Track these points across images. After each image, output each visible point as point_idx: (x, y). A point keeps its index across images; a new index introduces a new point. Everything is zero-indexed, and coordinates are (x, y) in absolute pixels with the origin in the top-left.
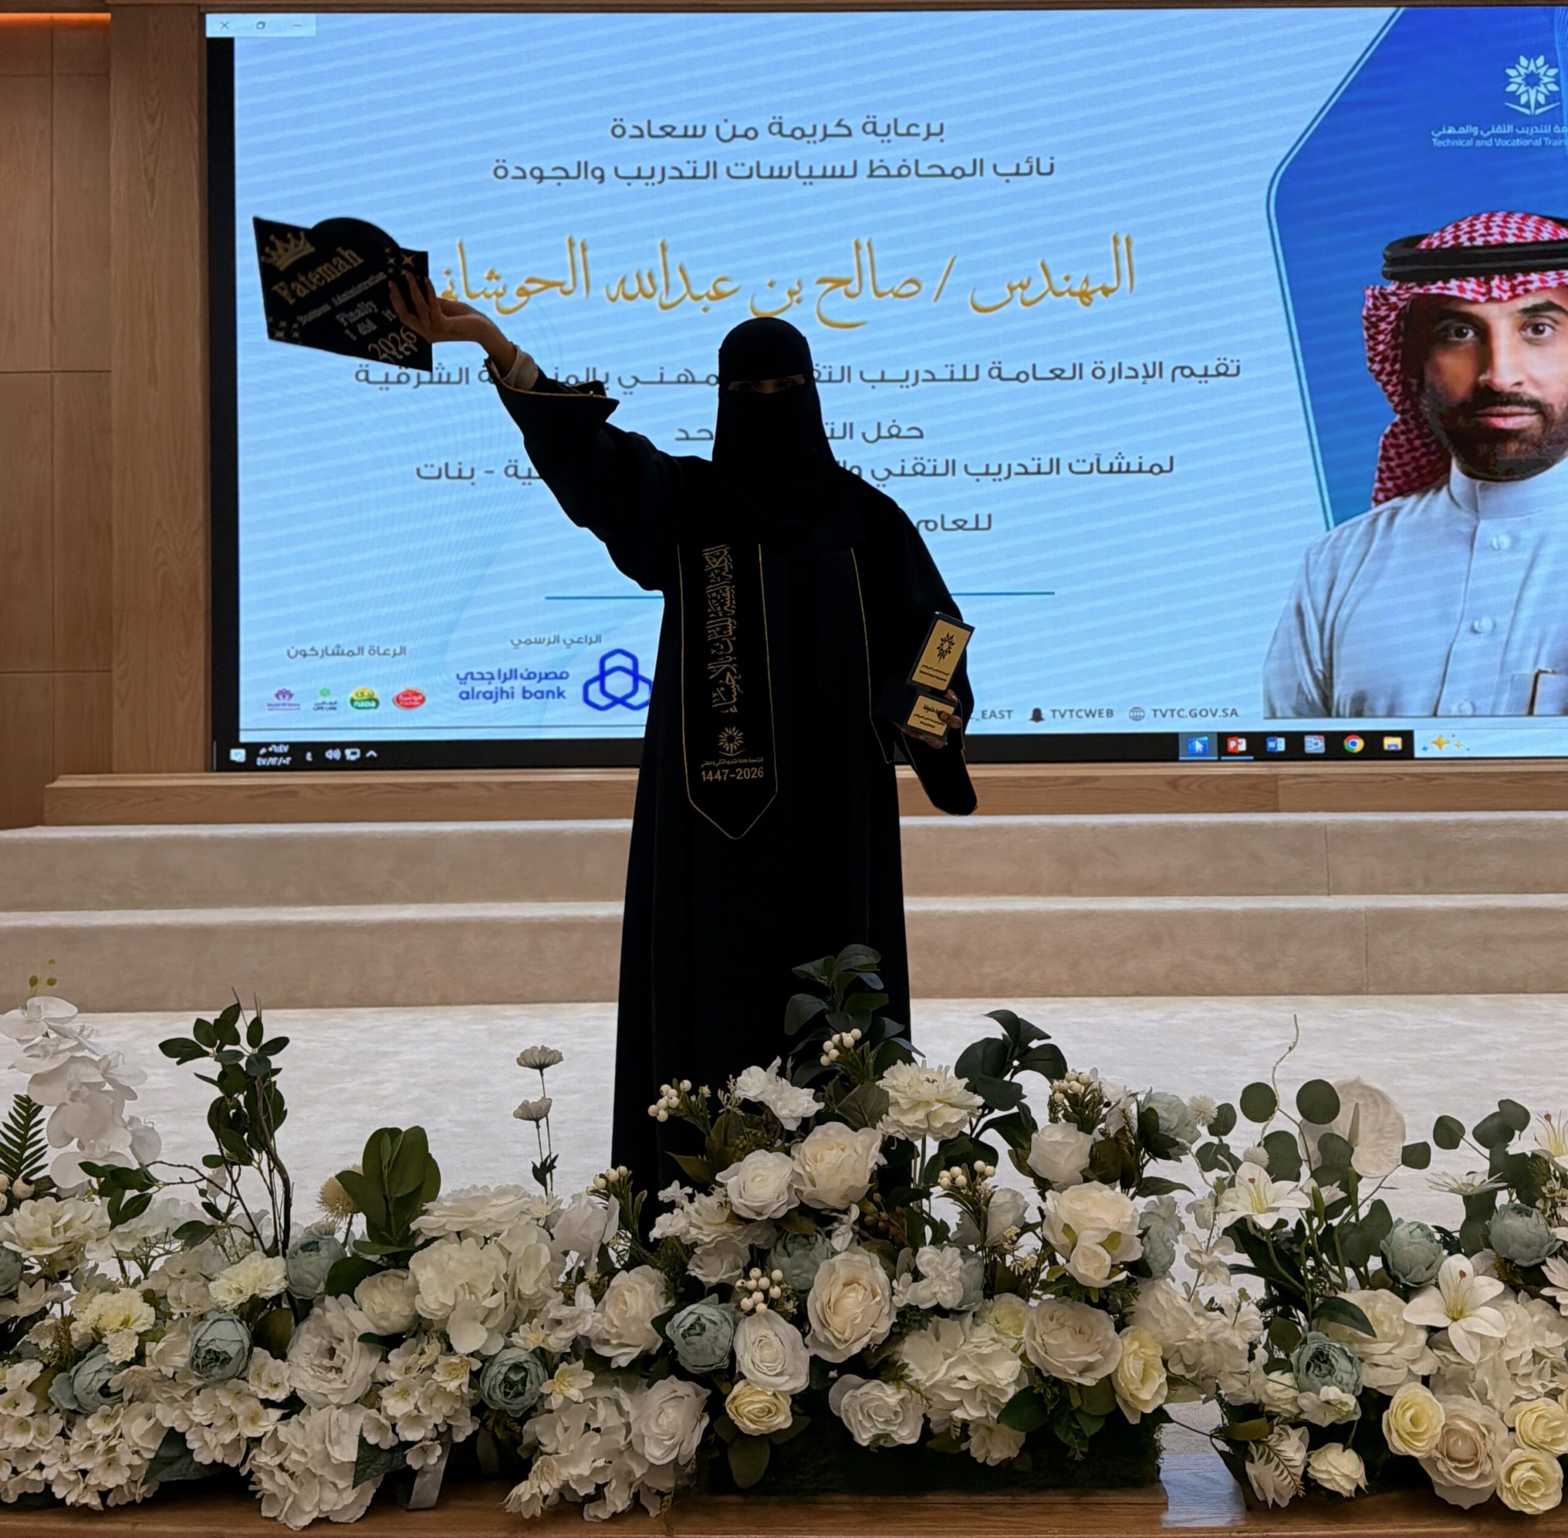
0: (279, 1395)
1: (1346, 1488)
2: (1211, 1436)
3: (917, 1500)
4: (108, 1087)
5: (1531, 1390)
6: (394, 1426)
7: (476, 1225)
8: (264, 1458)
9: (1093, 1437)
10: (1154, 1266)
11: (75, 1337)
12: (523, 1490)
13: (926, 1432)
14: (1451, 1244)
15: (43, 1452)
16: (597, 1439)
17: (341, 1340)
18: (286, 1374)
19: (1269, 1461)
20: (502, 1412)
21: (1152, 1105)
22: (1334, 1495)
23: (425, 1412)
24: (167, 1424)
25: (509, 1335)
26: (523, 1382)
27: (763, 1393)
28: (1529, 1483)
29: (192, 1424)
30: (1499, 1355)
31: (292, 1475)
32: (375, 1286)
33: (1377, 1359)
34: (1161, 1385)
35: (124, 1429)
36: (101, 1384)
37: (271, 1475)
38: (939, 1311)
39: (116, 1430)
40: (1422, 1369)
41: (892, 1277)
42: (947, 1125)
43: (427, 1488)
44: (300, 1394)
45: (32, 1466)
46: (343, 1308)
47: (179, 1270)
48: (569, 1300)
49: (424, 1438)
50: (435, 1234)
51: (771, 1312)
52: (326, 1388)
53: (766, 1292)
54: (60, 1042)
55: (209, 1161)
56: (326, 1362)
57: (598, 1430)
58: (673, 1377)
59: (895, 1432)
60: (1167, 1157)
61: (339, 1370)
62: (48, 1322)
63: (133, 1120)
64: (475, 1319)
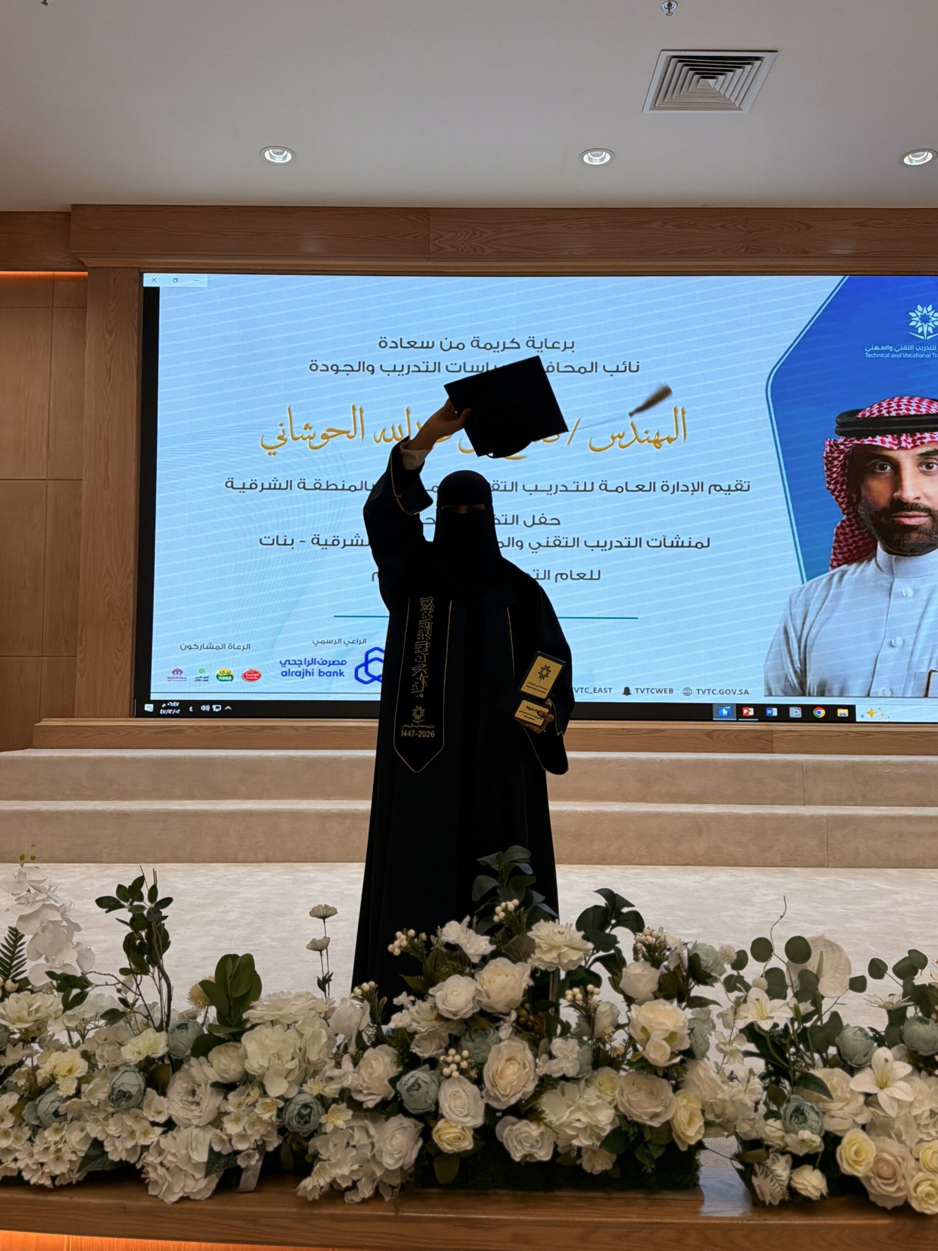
0: (162, 1119)
1: (814, 1194)
2: (731, 1159)
3: (550, 1194)
4: (64, 923)
5: (929, 1135)
6: (230, 1140)
7: (282, 1017)
8: (151, 1158)
9: (658, 1159)
10: (697, 1052)
11: (39, 1079)
12: (308, 1183)
13: (556, 1154)
14: (880, 1040)
15: (18, 1150)
16: (354, 1152)
17: (199, 1085)
18: (166, 1105)
19: (766, 1176)
20: (296, 1134)
21: (696, 951)
22: (807, 1200)
23: (249, 1132)
24: (93, 1135)
25: (301, 1085)
26: (309, 1115)
27: (456, 1127)
28: (928, 1195)
29: (108, 1135)
30: (909, 1112)
31: (168, 1169)
32: (220, 1052)
33: (834, 1113)
34: (700, 1127)
35: (67, 1138)
36: (53, 1110)
37: (155, 1169)
38: (564, 1078)
39: (62, 1138)
40: (862, 1119)
41: (536, 1056)
42: (571, 961)
43: (249, 1180)
44: (174, 1118)
45: (11, 1159)
46: (201, 1065)
47: (103, 1038)
48: (338, 1065)
49: (248, 1149)
50: (258, 1021)
51: (462, 1077)
52: (189, 1115)
53: (458, 1064)
54: (36, 895)
55: (123, 971)
56: (190, 1099)
57: (354, 1146)
58: (400, 1115)
59: (537, 1153)
60: (705, 983)
61: (198, 1104)
62: (23, 1069)
63: (78, 944)
64: (281, 1075)
